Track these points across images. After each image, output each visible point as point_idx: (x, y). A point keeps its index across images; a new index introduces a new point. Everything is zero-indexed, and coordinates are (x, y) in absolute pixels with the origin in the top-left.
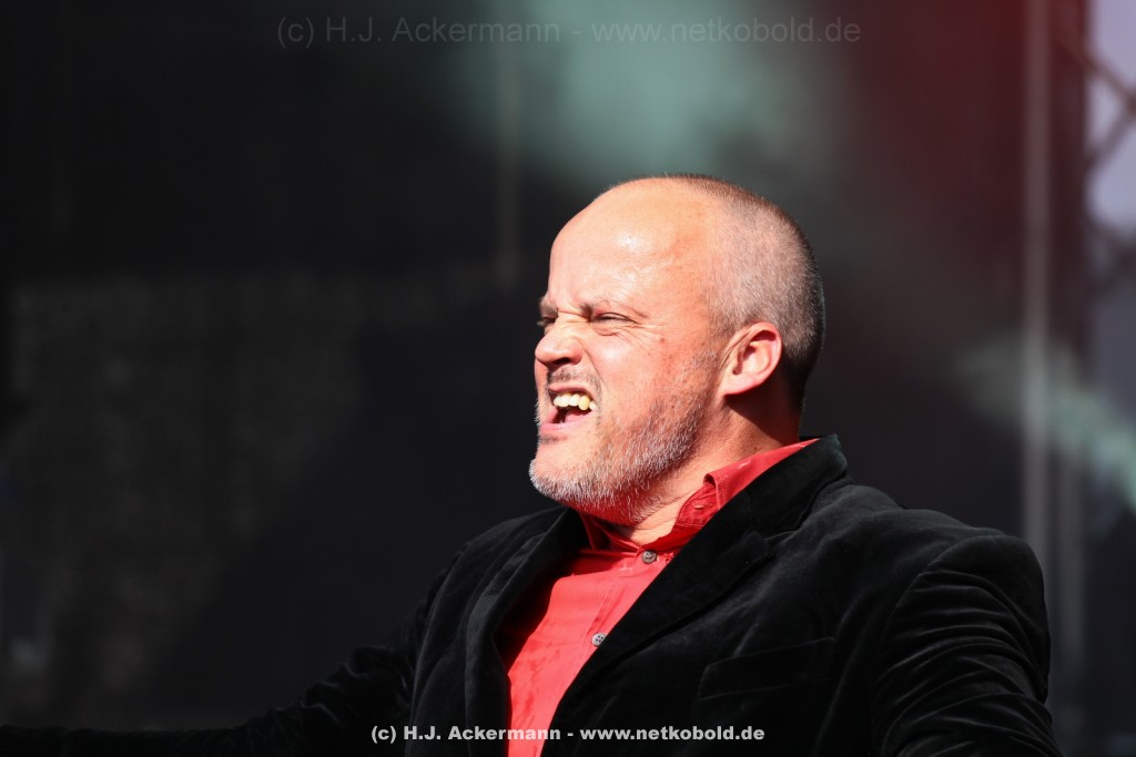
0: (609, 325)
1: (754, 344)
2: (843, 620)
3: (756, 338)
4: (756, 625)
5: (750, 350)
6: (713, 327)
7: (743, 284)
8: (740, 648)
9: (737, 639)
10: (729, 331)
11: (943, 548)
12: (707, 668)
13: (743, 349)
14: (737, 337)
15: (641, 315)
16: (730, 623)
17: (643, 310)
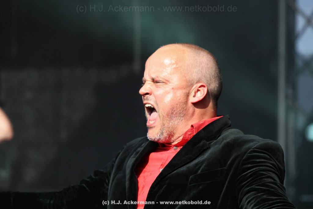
0: (158, 84)
1: (199, 89)
2: (228, 163)
3: (200, 87)
4: (204, 165)
5: (198, 90)
6: (187, 84)
7: (195, 72)
8: (200, 171)
9: (199, 169)
10: (192, 85)
11: (256, 144)
12: (191, 177)
13: (196, 90)
14: (194, 87)
15: (167, 81)
16: (197, 164)
17: (168, 79)
